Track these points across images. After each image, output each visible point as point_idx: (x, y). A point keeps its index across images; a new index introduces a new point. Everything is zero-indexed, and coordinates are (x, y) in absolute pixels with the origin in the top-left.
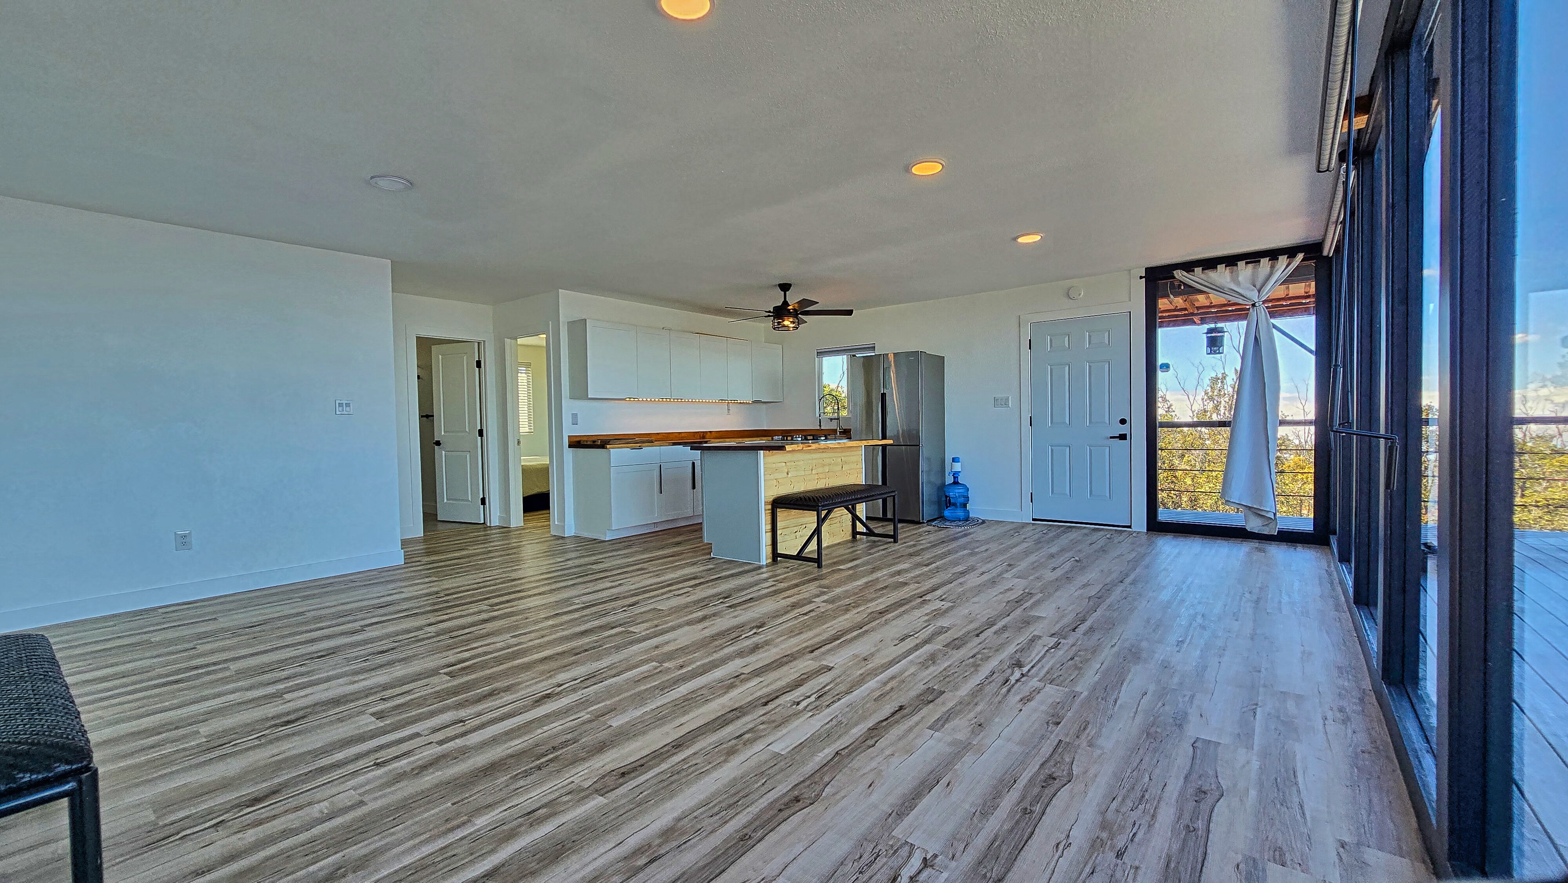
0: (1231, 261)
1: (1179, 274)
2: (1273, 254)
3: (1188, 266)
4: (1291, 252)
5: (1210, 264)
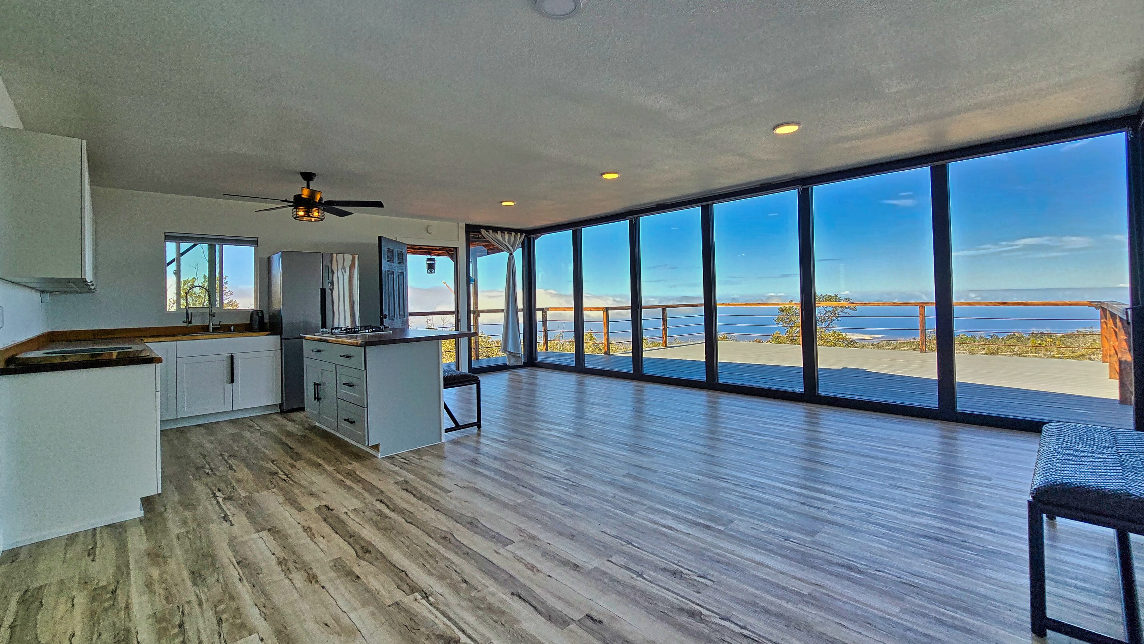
0: (503, 230)
1: (483, 231)
2: (516, 231)
3: (487, 228)
4: (521, 231)
5: (495, 229)
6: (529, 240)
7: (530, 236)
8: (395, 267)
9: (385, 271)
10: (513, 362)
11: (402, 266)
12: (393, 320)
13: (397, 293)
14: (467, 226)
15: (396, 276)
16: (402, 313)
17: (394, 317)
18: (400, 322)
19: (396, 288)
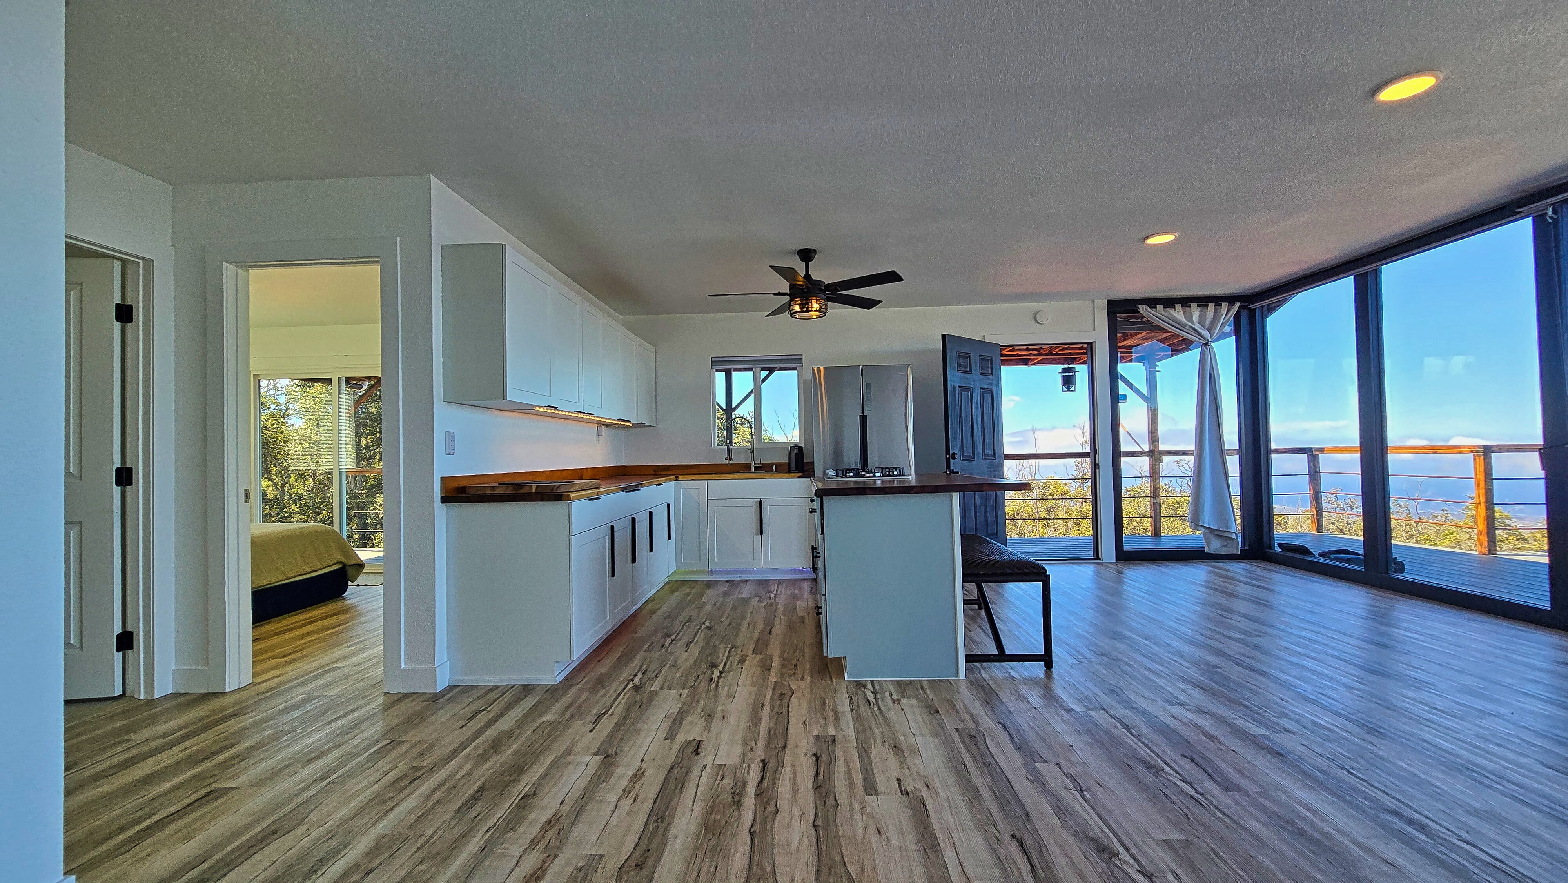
6: (1252, 313)
7: (1253, 306)
8: (974, 381)
9: (954, 388)
10: (1215, 546)
11: (989, 379)
12: (971, 462)
13: (978, 420)
14: (1110, 302)
15: (976, 395)
16: (990, 454)
17: (973, 457)
18: (986, 466)
19: (977, 412)
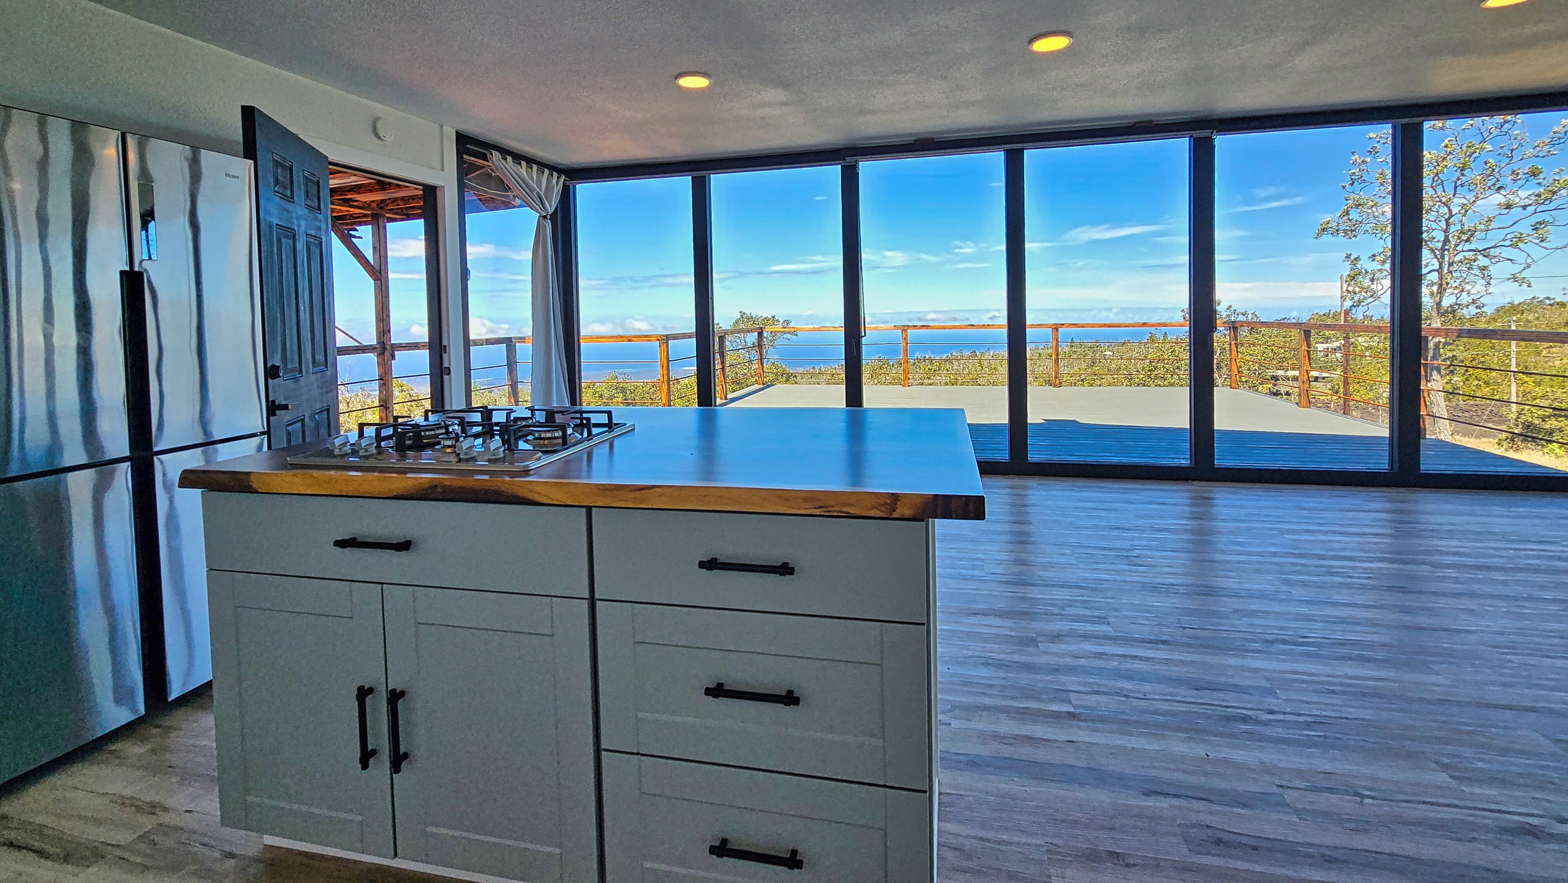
1: (496, 155)
2: (553, 168)
3: (506, 151)
8: (298, 218)
9: (271, 227)
11: (316, 219)
12: (296, 379)
13: (304, 296)
14: (459, 136)
15: (300, 246)
16: (320, 357)
17: (301, 371)
18: (316, 385)
19: (303, 284)
